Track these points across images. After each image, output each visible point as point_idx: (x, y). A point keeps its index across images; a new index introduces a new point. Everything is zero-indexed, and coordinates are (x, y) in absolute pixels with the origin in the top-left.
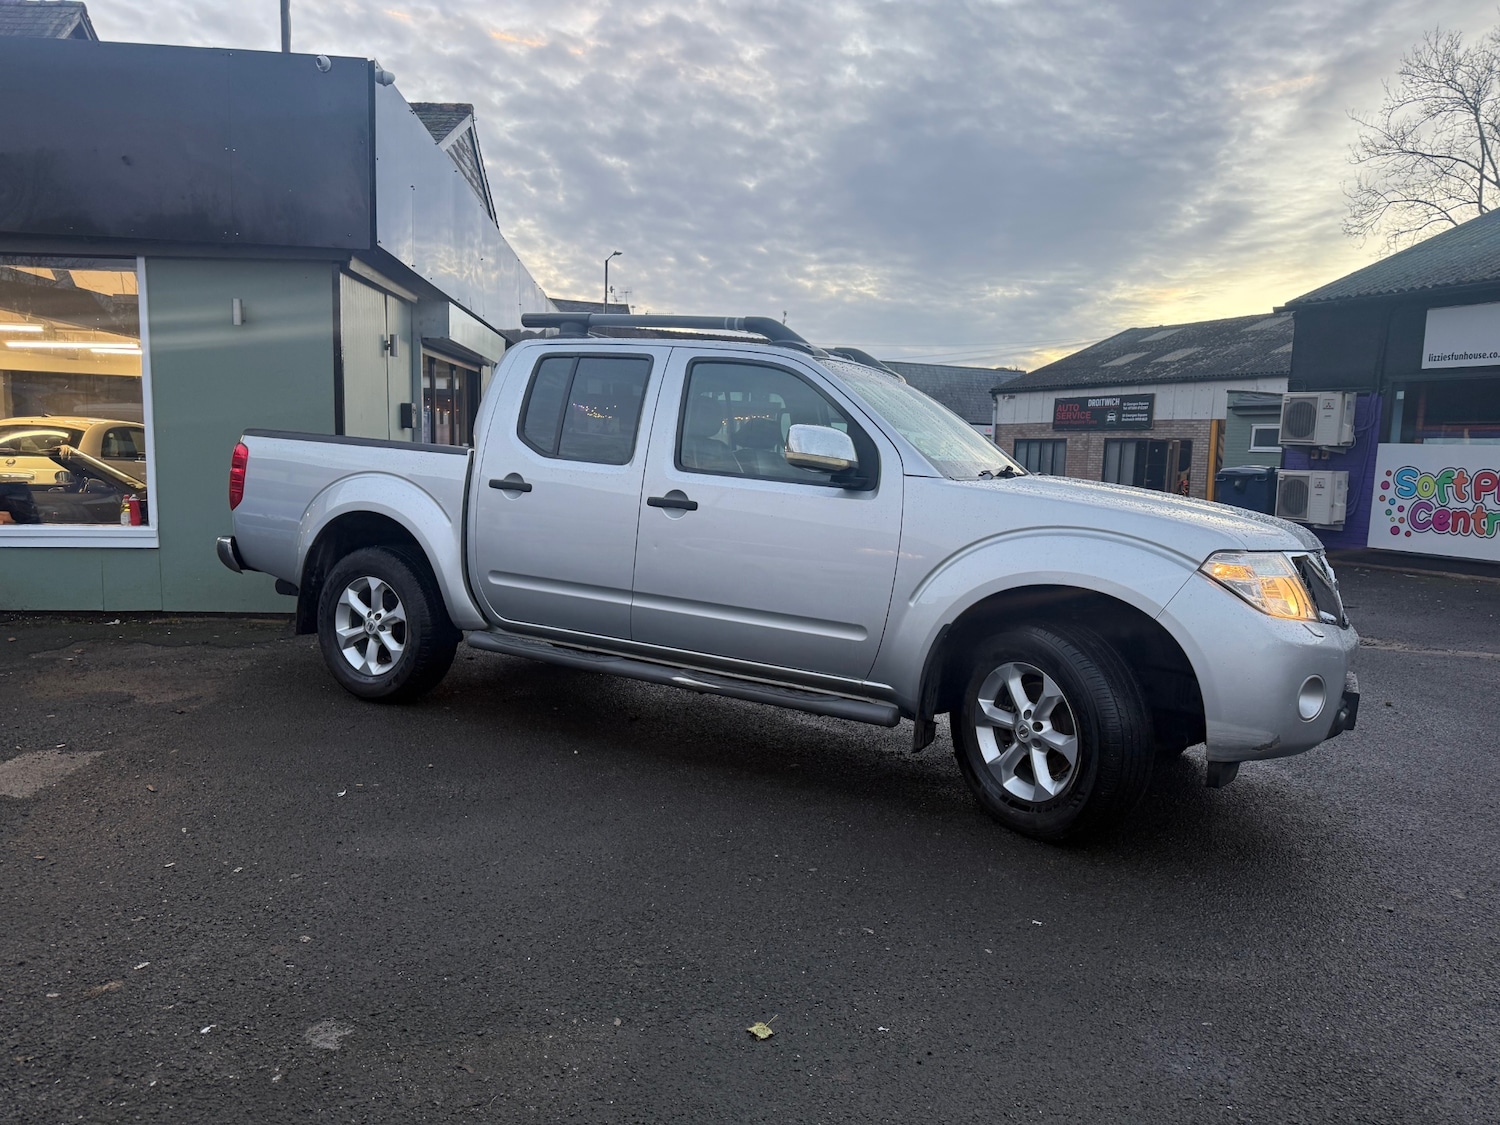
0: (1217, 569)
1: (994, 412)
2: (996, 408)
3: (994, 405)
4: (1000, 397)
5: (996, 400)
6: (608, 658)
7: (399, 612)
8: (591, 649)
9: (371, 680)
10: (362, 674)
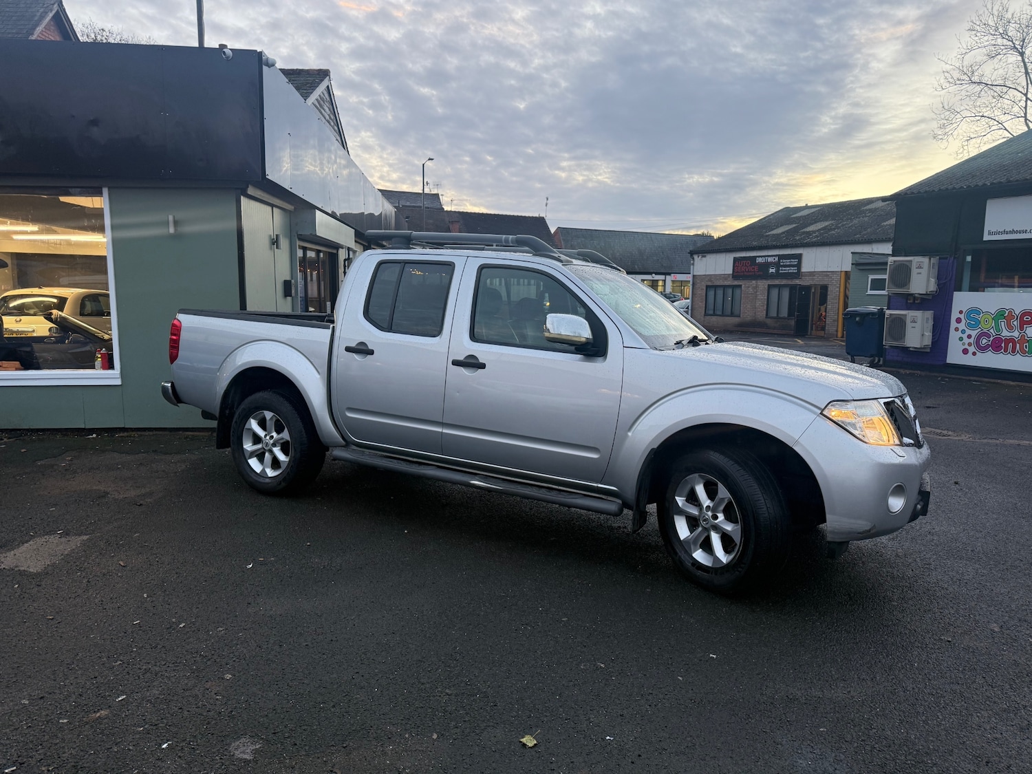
0: (833, 413)
1: (692, 267)
2: (693, 264)
3: (692, 262)
4: (695, 257)
5: (693, 258)
6: (426, 467)
7: (286, 435)
8: (415, 460)
9: (267, 480)
10: (261, 476)
